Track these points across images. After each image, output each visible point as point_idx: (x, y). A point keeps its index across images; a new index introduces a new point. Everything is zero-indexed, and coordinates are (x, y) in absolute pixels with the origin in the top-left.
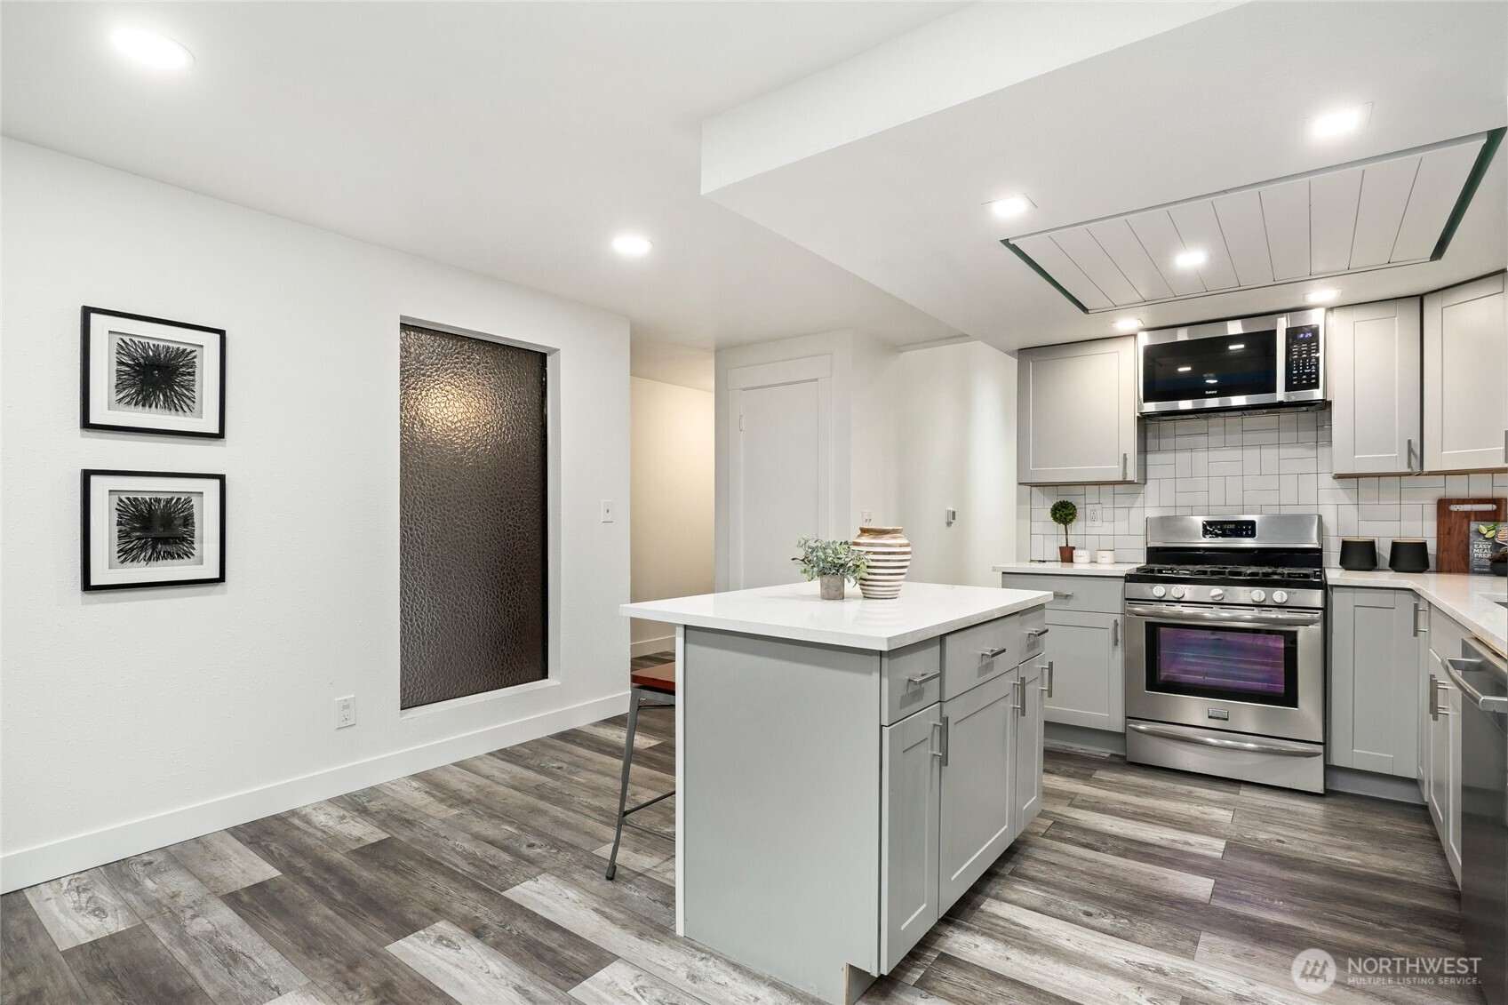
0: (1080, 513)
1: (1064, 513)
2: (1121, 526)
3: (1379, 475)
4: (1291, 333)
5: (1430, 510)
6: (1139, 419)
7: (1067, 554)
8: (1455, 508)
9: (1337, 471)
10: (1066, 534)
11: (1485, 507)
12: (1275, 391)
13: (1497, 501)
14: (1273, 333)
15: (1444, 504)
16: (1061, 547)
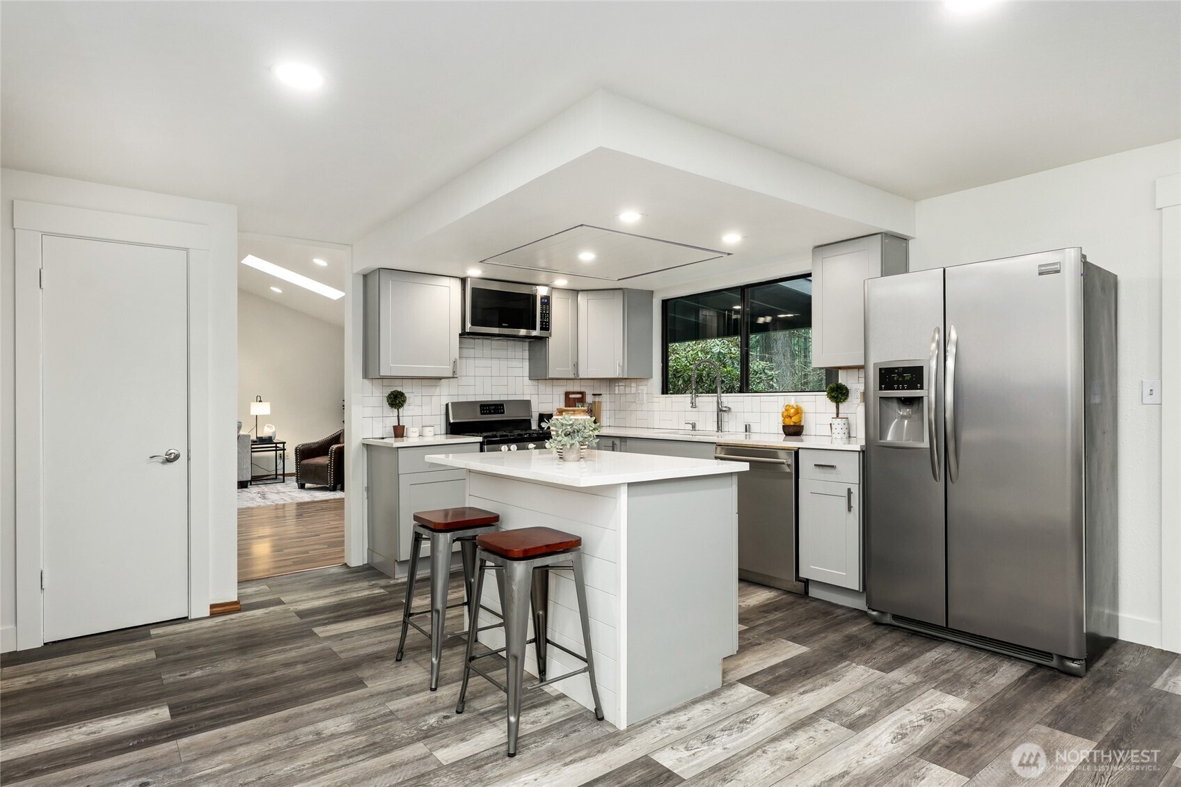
0: (407, 399)
1: (396, 400)
2: (427, 410)
3: (556, 379)
4: (542, 298)
5: (563, 397)
6: (460, 335)
7: (399, 432)
8: (571, 396)
9: (551, 375)
10: (398, 416)
11: (579, 396)
12: (535, 329)
13: (582, 393)
14: (534, 297)
15: (567, 394)
16: (394, 427)
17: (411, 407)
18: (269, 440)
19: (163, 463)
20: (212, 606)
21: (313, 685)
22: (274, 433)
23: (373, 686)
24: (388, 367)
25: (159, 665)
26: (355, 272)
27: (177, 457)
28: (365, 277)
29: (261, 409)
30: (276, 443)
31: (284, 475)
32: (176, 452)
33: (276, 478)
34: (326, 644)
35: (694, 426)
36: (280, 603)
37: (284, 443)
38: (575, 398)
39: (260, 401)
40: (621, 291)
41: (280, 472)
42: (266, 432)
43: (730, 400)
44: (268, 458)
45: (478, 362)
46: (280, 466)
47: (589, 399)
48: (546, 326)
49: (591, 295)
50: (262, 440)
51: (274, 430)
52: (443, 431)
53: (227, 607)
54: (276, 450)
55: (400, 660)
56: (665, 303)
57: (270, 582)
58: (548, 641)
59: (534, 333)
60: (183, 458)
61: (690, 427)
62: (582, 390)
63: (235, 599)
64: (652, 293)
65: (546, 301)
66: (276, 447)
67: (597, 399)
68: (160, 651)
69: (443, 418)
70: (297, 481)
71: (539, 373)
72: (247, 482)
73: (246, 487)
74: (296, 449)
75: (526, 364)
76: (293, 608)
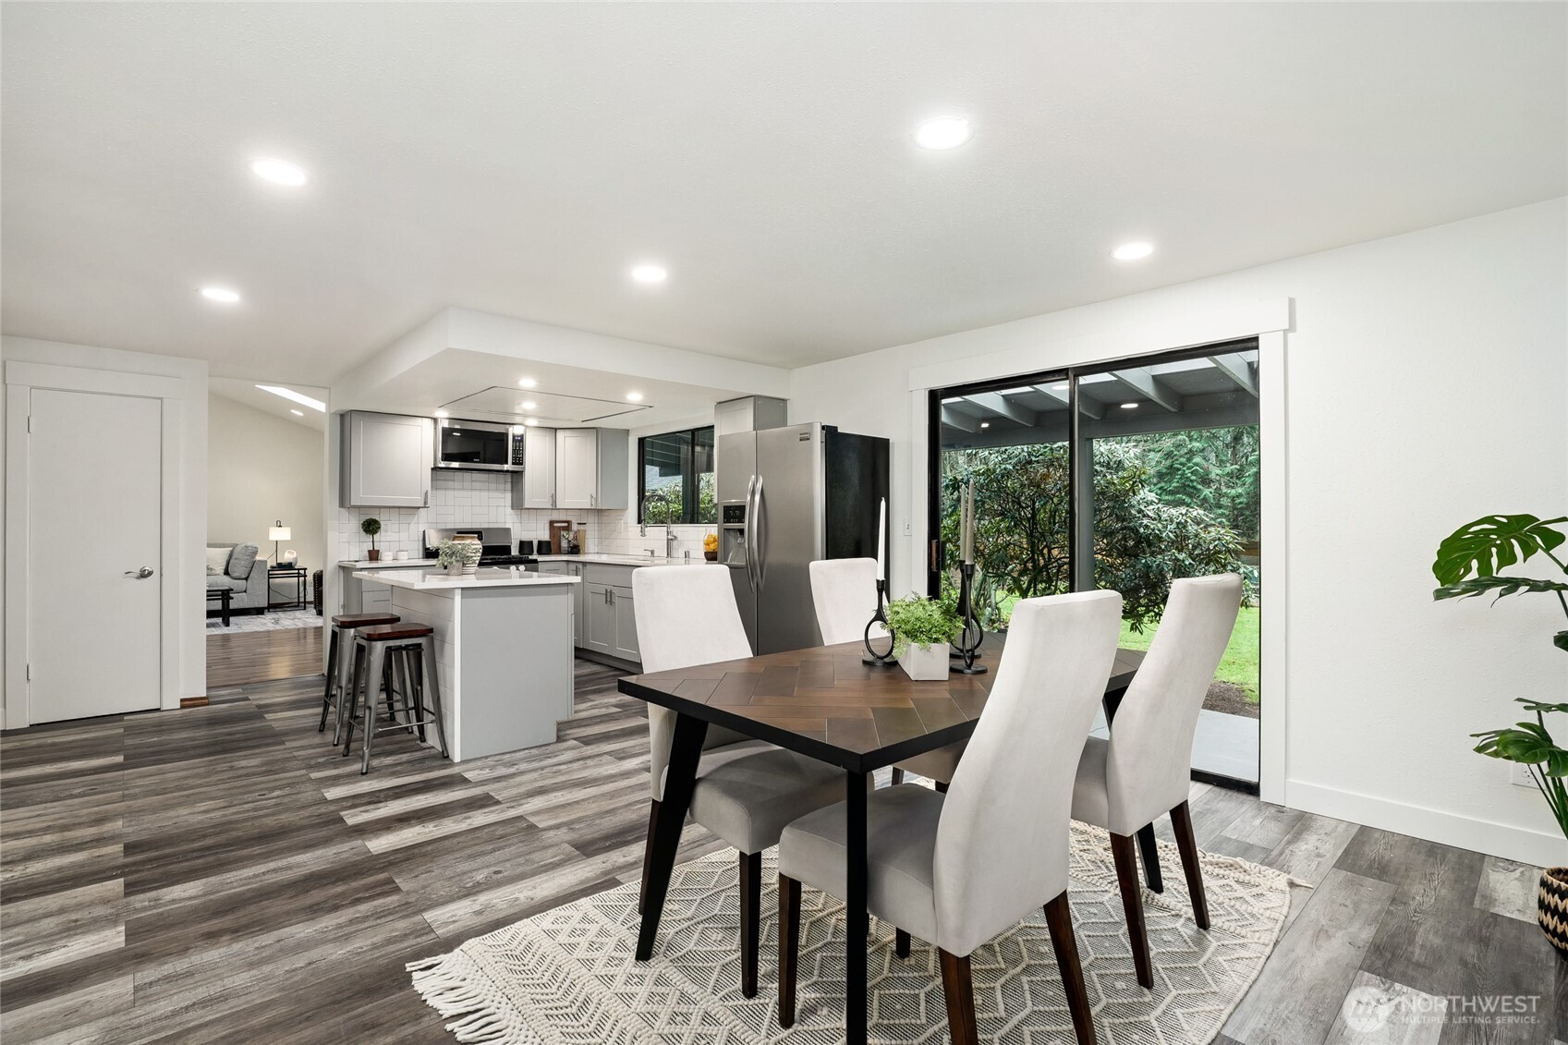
0: (382, 526)
1: (371, 527)
2: (404, 536)
3: (536, 509)
4: (514, 437)
5: (547, 526)
6: (432, 469)
7: (374, 555)
8: (555, 525)
9: (526, 506)
10: (373, 542)
11: (565, 524)
12: (507, 463)
13: (569, 522)
14: (507, 435)
15: (552, 523)
16: (369, 551)
17: (389, 533)
18: (289, 566)
19: (138, 578)
20: (182, 700)
21: (243, 744)
22: (296, 558)
23: (288, 745)
24: (359, 496)
25: (123, 736)
26: (332, 412)
27: (150, 573)
28: (342, 416)
29: (282, 534)
30: (299, 570)
31: (305, 602)
32: (150, 570)
33: (298, 606)
34: (270, 723)
35: (652, 552)
36: (247, 699)
37: (305, 569)
38: (560, 527)
39: (280, 526)
40: (595, 430)
41: (302, 600)
42: (287, 557)
43: (679, 530)
44: (290, 585)
45: (457, 493)
46: (302, 595)
47: (575, 527)
48: (519, 460)
49: (568, 433)
50: (281, 566)
51: (295, 555)
52: (421, 556)
53: (196, 702)
54: (298, 577)
55: (323, 730)
56: (642, 441)
57: (245, 687)
58: (424, 709)
59: (506, 467)
60: (156, 575)
61: (649, 554)
62: (568, 519)
63: (204, 694)
64: (627, 432)
65: (519, 441)
66: (299, 573)
67: (582, 527)
68: (126, 729)
69: (421, 543)
70: (315, 608)
71: (518, 504)
72: (265, 608)
73: (263, 614)
74: (314, 575)
75: (509, 495)
76: (255, 703)
